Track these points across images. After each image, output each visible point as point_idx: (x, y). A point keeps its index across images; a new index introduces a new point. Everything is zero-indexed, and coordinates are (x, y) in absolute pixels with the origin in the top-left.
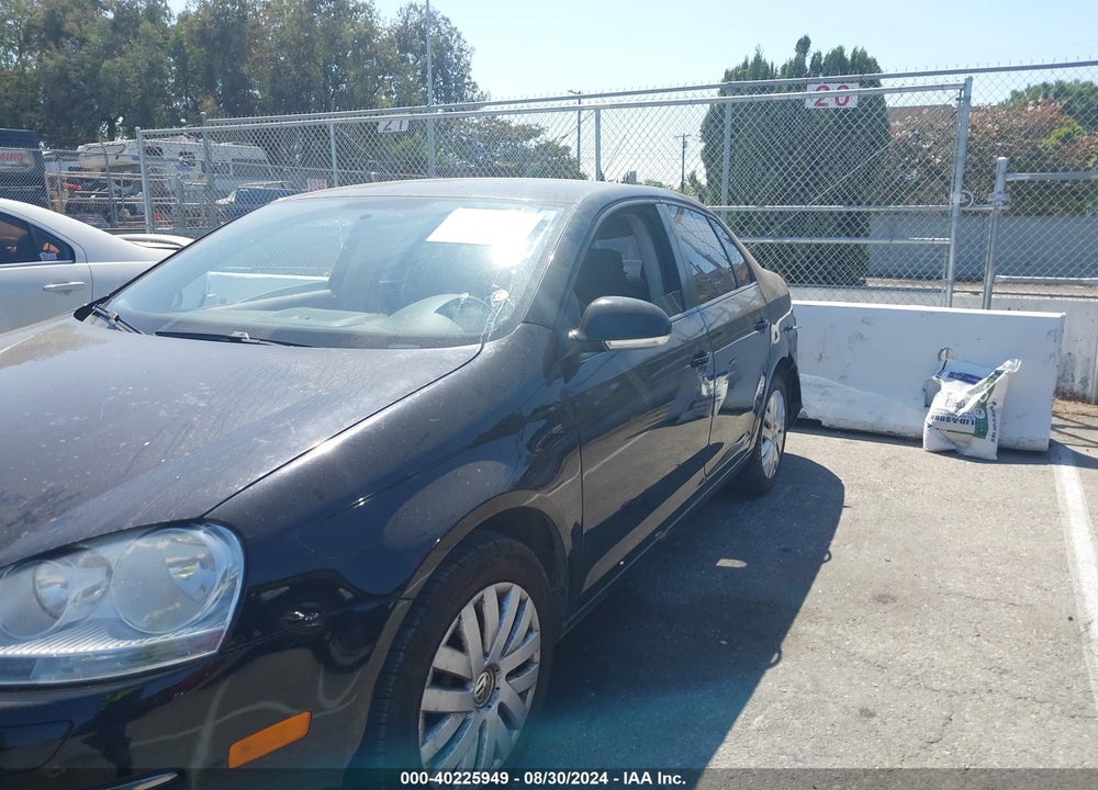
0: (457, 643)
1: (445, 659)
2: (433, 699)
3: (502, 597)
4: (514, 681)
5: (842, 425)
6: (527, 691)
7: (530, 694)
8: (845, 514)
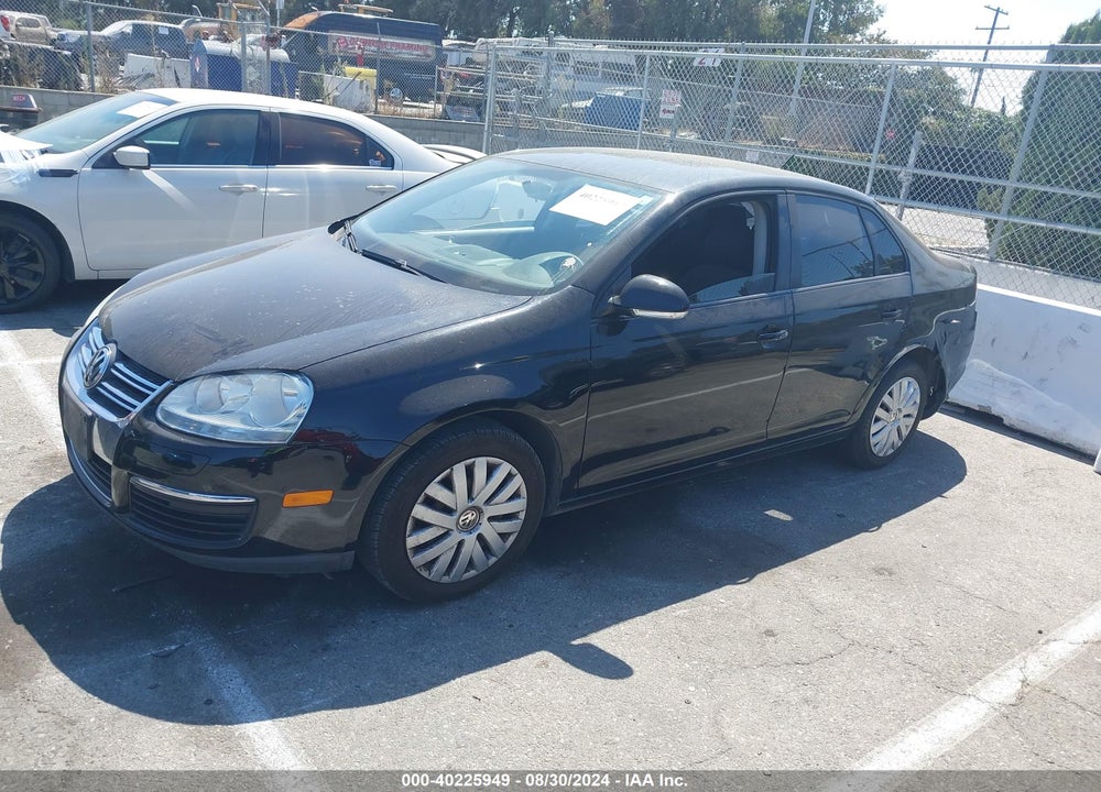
0: (448, 484)
1: (435, 490)
2: (420, 511)
3: (491, 470)
4: (495, 524)
5: (1022, 427)
6: (509, 534)
7: (512, 539)
8: (937, 501)
